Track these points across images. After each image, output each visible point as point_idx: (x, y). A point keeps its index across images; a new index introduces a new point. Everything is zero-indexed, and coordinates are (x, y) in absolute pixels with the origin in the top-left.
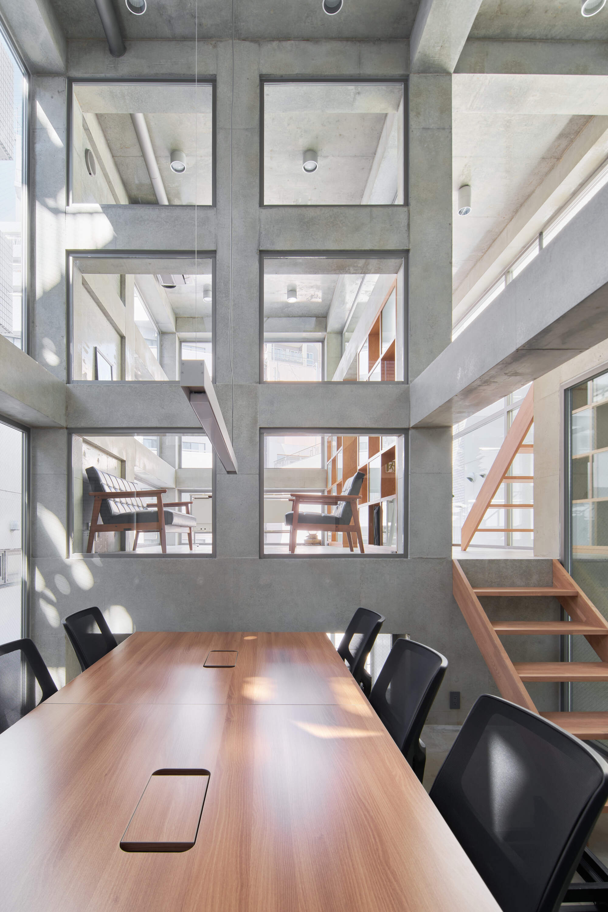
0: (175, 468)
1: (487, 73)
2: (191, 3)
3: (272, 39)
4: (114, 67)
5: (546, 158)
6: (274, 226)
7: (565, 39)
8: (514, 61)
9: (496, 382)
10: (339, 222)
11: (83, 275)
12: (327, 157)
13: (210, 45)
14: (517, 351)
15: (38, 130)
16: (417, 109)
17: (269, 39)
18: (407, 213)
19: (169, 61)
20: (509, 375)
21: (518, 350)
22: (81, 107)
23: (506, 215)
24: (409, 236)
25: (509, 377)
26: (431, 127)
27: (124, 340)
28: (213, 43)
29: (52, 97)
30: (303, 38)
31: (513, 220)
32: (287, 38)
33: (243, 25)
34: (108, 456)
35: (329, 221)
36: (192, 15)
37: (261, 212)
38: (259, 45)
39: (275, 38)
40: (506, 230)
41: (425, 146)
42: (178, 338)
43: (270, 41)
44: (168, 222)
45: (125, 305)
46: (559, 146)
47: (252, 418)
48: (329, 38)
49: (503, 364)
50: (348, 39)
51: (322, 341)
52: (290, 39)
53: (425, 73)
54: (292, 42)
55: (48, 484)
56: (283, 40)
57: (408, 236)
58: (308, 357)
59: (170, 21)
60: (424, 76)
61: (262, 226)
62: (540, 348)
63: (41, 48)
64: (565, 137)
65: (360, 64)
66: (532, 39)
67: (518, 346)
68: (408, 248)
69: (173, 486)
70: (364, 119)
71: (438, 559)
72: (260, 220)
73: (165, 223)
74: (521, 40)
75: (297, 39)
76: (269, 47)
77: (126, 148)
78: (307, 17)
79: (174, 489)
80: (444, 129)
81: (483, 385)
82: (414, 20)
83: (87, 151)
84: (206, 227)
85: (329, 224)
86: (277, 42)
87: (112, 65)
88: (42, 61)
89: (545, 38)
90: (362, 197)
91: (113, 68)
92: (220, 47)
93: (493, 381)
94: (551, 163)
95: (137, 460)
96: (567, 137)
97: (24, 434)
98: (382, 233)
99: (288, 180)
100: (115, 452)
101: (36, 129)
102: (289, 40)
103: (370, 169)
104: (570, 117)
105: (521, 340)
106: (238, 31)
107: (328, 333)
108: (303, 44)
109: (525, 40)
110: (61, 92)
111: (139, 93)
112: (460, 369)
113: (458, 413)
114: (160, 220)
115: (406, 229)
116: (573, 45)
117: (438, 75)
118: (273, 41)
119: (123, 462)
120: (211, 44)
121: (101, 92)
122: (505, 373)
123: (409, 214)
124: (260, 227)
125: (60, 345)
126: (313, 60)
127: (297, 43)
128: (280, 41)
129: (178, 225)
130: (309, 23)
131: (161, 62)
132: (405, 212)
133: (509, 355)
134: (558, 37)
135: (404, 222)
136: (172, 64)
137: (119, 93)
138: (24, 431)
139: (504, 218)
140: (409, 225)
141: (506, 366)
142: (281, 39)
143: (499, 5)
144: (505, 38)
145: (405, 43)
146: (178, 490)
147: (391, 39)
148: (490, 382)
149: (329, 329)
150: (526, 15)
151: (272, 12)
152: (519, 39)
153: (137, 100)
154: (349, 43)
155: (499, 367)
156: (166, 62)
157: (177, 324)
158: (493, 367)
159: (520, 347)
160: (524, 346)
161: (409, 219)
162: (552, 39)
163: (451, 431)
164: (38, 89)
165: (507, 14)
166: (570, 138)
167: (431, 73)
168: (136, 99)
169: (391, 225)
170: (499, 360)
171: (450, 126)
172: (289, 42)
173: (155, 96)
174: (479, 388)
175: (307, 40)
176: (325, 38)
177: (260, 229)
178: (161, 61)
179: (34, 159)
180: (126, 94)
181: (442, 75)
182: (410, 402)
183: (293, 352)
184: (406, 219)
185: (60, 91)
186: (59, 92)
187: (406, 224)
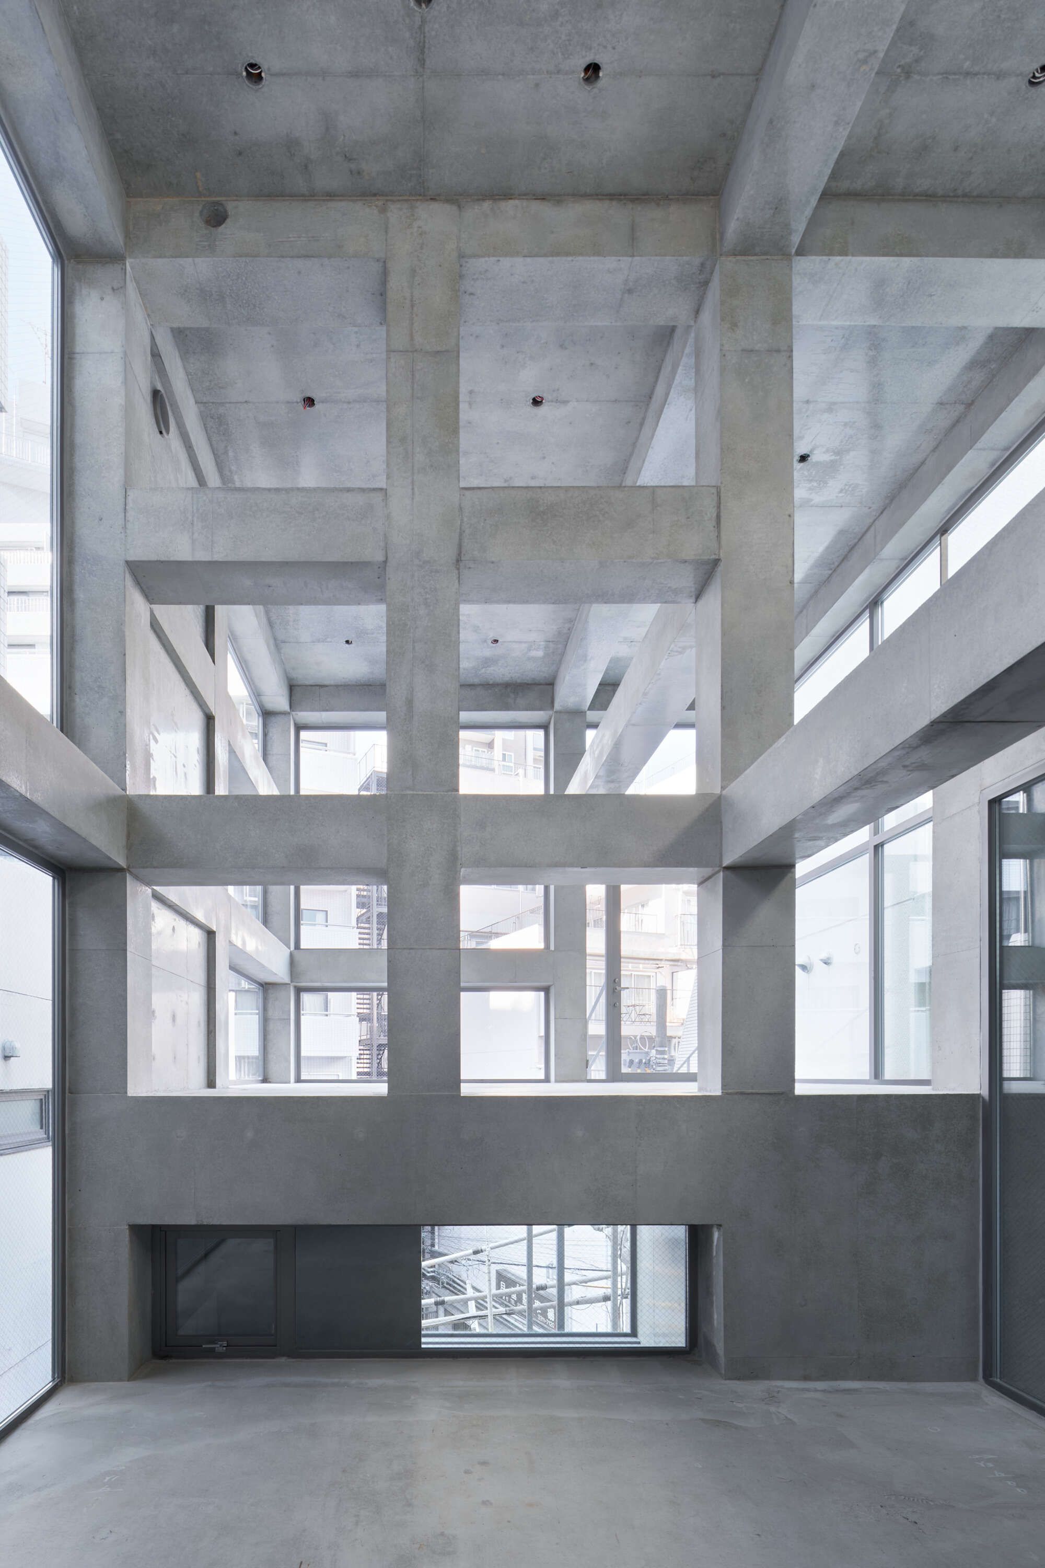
0: (289, 948)
1: (853, 255)
2: (344, 136)
3: (481, 197)
4: (209, 245)
5: (947, 404)
6: (485, 520)
7: (986, 197)
8: (899, 235)
9: (886, 782)
10: (598, 512)
11: (153, 606)
12: (567, 402)
13: (375, 208)
14: (932, 726)
15: (77, 355)
16: (732, 317)
17: (476, 197)
18: (715, 496)
19: (303, 235)
20: (910, 768)
21: (933, 723)
22: (149, 315)
23: (873, 503)
24: (719, 537)
25: (909, 773)
26: (757, 348)
27: (212, 721)
28: (380, 203)
29: (102, 299)
30: (534, 195)
31: (885, 513)
32: (507, 195)
33: (432, 173)
34: (188, 923)
35: (580, 510)
36: (346, 156)
37: (464, 495)
38: (459, 207)
39: (486, 196)
40: (872, 529)
41: (747, 380)
42: (294, 721)
43: (478, 200)
44: (302, 514)
45: (214, 662)
46: (969, 382)
47: (448, 851)
48: (579, 195)
49: (903, 748)
50: (612, 197)
51: (545, 727)
52: (512, 197)
53: (745, 255)
54: (517, 202)
55: (96, 968)
56: (500, 199)
57: (717, 537)
58: (504, 759)
59: (306, 167)
60: (744, 260)
61: (465, 519)
62: (972, 719)
63: (86, 214)
64: (981, 367)
65: (633, 239)
66: (930, 196)
67: (935, 715)
68: (717, 557)
69: (287, 979)
70: (633, 336)
71: (770, 1094)
72: (461, 509)
73: (297, 515)
74: (911, 197)
75: (524, 197)
76: (476, 210)
77: (220, 388)
78: (544, 159)
79: (288, 986)
80: (778, 351)
81: (863, 787)
82: (728, 166)
83: (156, 394)
84: (369, 522)
85: (581, 515)
86: (491, 202)
87: (206, 243)
88: (85, 236)
89: (952, 194)
90: (625, 473)
91: (207, 248)
92: (391, 211)
93: (880, 780)
94: (955, 411)
95: (233, 931)
96: (985, 367)
97: (56, 881)
98: (673, 531)
99: (498, 443)
100: (200, 916)
101: (74, 353)
102: (511, 199)
103: (642, 424)
104: (989, 331)
105: (939, 706)
106: (423, 183)
107: (556, 712)
108: (536, 206)
109: (917, 198)
110: (118, 289)
111: (251, 292)
112: (821, 760)
113: (810, 840)
114: (289, 509)
115: (714, 523)
116: (1001, 206)
117: (767, 259)
118: (483, 200)
119: (210, 935)
120: (377, 206)
121: (186, 291)
122: (904, 766)
123: (720, 498)
124: (462, 520)
125: (117, 726)
126: (552, 232)
127: (525, 203)
128: (495, 200)
129: (319, 518)
130: (546, 168)
131: (289, 238)
132: (713, 494)
133: (917, 732)
134: (975, 194)
135: (712, 512)
136: (309, 241)
137: (216, 292)
138: (56, 876)
139: (870, 508)
140: (718, 517)
141: (908, 753)
142: (497, 197)
143: (876, 138)
144: (883, 196)
145: (711, 204)
146: (295, 987)
147: (687, 196)
148: (876, 782)
149: (557, 706)
150: (921, 154)
151: (483, 151)
152: (908, 196)
153: (246, 303)
154: (614, 203)
155: (897, 753)
156: (299, 237)
157: (293, 698)
158: (886, 754)
159: (938, 718)
160: (944, 715)
161: (719, 507)
162: (965, 195)
163: (794, 873)
164: (77, 284)
165: (888, 154)
166: (990, 368)
167: (756, 255)
168: (244, 301)
169: (688, 518)
170: (898, 742)
171: (789, 346)
172: (511, 202)
173: (276, 298)
174: (853, 794)
175: (543, 198)
176: (573, 195)
177: (461, 524)
178: (290, 236)
179: (73, 406)
180: (228, 293)
181: (776, 257)
182: (721, 822)
183: (478, 751)
184: (714, 507)
185: (115, 288)
186: (113, 289)
187: (715, 515)
